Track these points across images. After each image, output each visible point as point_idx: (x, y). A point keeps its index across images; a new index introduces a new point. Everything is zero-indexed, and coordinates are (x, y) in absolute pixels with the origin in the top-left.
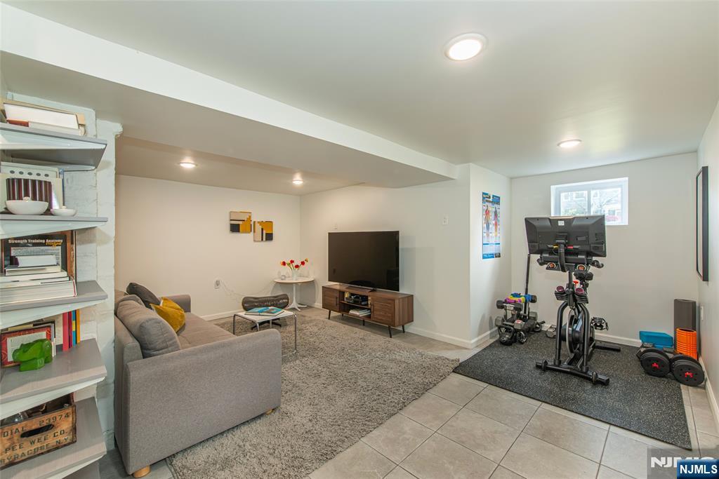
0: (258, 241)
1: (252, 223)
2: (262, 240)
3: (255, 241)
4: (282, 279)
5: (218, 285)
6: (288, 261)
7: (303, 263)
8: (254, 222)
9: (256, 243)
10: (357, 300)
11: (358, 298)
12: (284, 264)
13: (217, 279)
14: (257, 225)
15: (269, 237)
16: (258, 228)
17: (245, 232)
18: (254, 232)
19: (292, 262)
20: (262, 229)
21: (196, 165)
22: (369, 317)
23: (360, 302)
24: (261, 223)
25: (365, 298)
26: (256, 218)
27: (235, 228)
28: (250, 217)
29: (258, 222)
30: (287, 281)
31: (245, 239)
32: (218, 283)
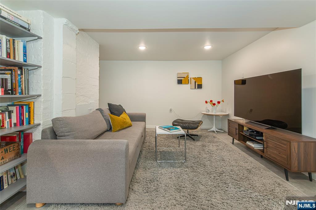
0: (192, 89)
1: (189, 79)
2: (195, 88)
3: (191, 89)
4: (207, 112)
5: (171, 111)
6: (208, 101)
7: (219, 102)
8: (191, 78)
9: (191, 90)
10: (252, 133)
11: (254, 132)
12: (206, 102)
13: (170, 108)
14: (192, 79)
15: (200, 86)
16: (193, 81)
17: (185, 84)
18: (191, 84)
19: (211, 101)
20: (195, 82)
21: (146, 47)
22: (263, 151)
23: (255, 136)
24: (194, 78)
25: (261, 134)
26: (192, 76)
27: (180, 82)
28: (188, 75)
29: (193, 78)
30: (210, 113)
31: (185, 88)
32: (171, 110)
